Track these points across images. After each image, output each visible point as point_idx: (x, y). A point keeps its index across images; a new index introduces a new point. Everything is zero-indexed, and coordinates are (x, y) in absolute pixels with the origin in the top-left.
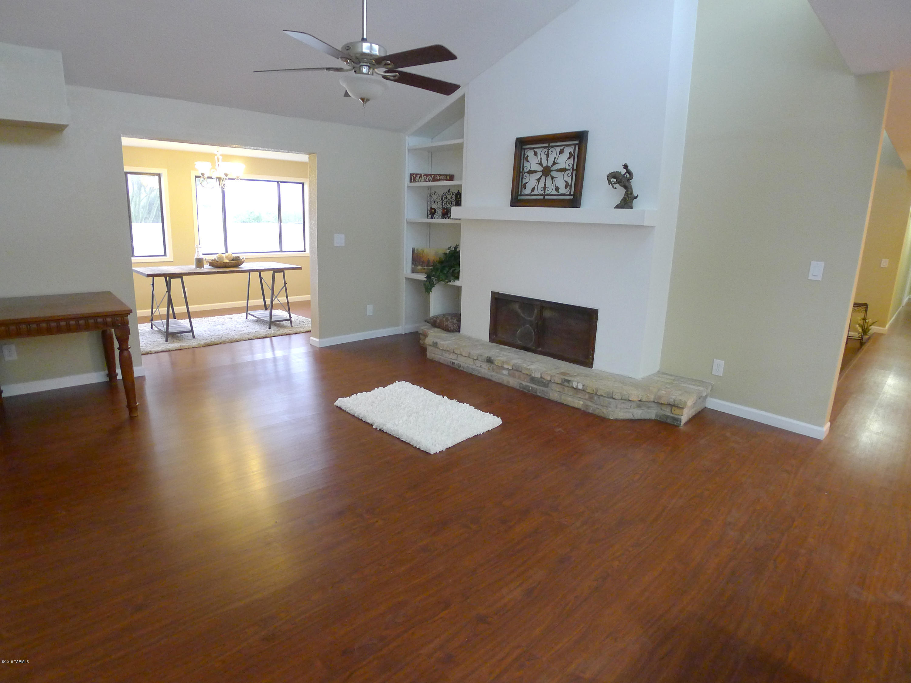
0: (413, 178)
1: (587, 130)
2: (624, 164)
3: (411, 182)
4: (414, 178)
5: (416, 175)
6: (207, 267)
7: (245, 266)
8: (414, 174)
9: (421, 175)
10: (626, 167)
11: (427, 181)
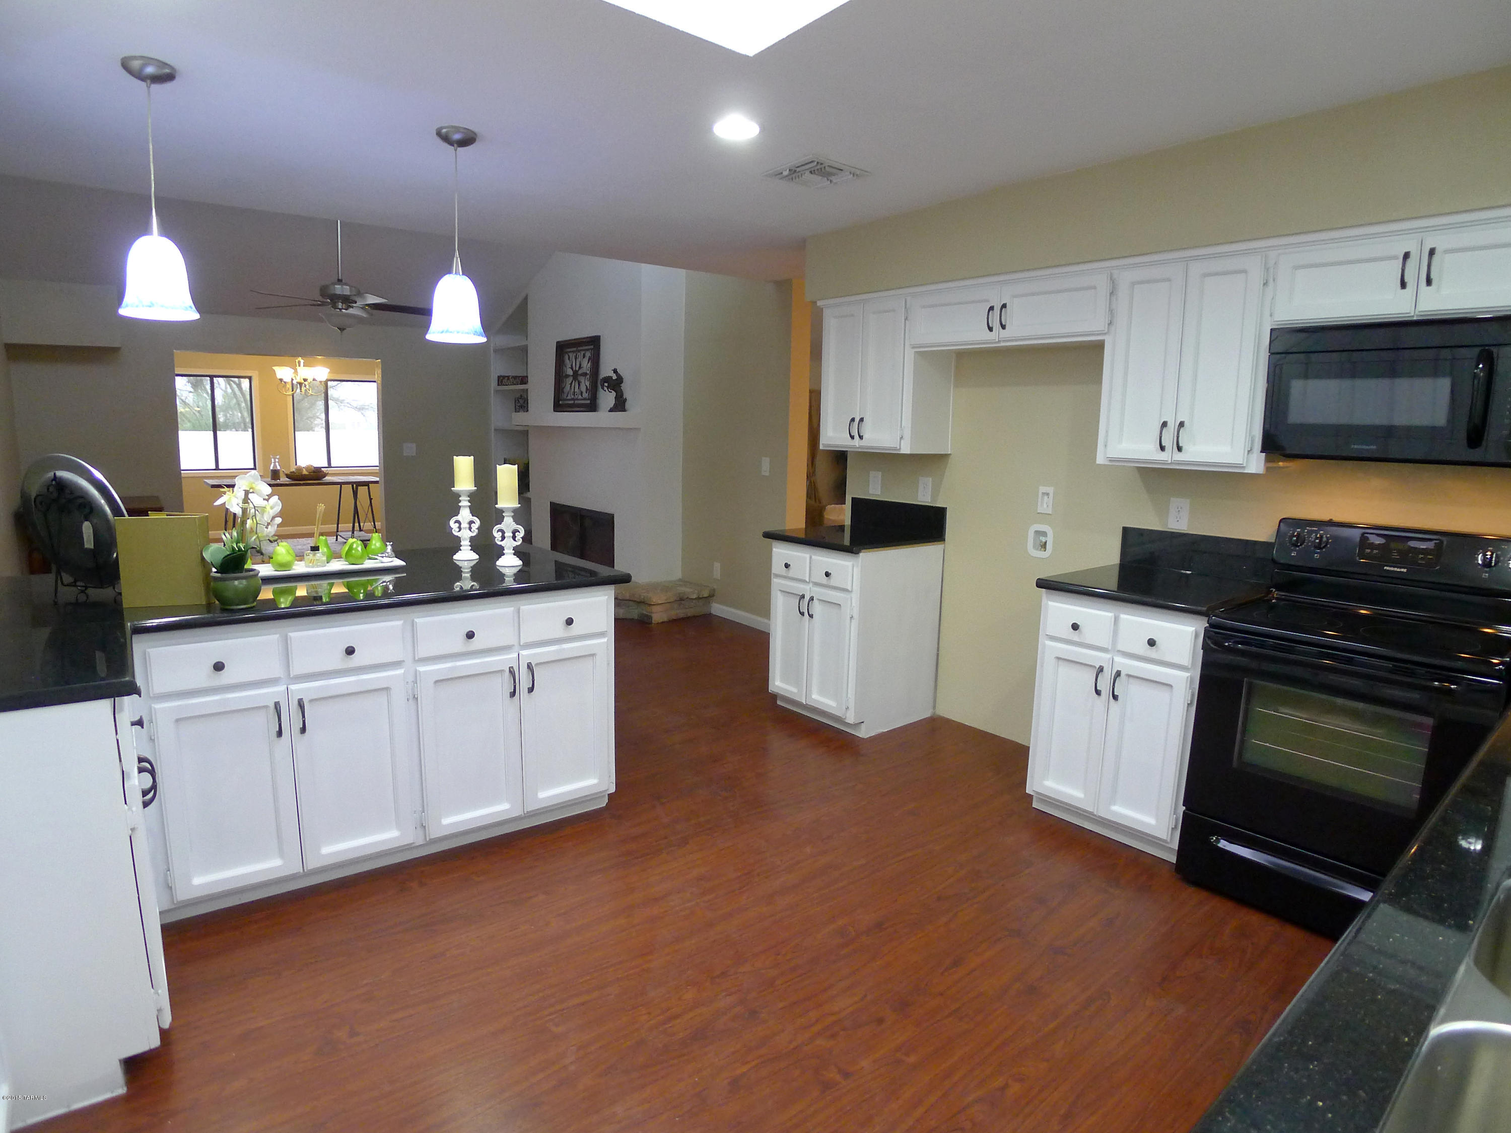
0: (501, 380)
1: (598, 334)
2: (613, 369)
3: (498, 385)
4: (502, 382)
5: (504, 377)
6: (284, 479)
7: (328, 479)
8: (501, 376)
9: (508, 377)
10: (615, 371)
11: (515, 384)
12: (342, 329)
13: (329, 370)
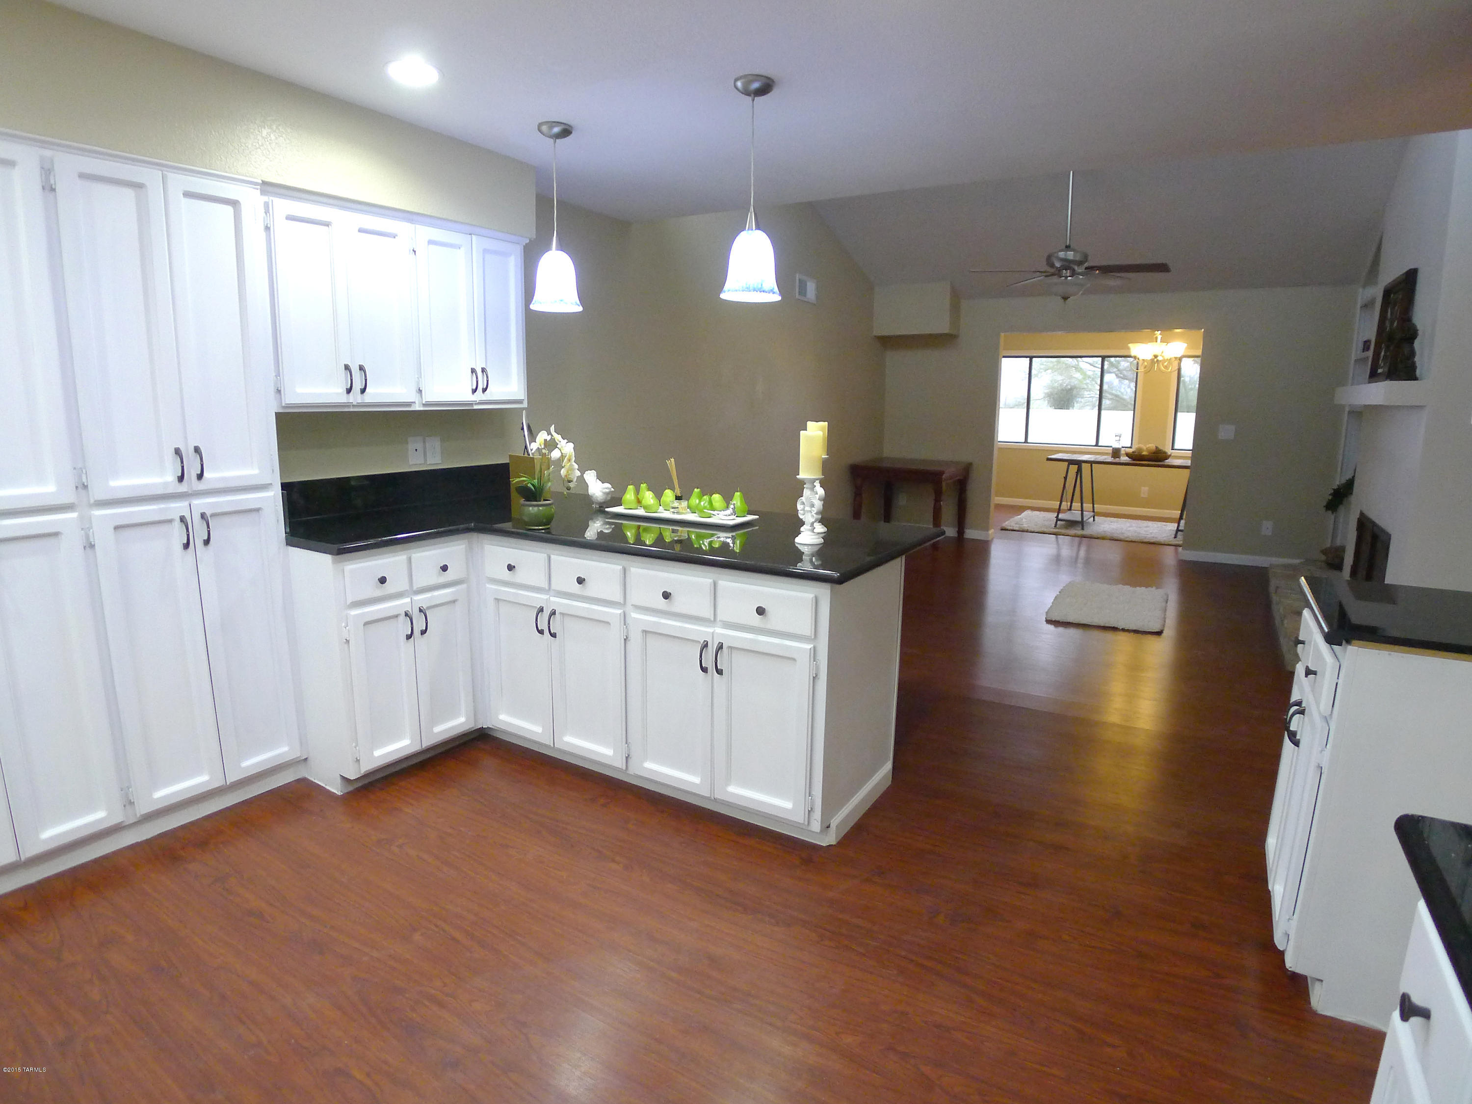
6: (1124, 459)
7: (1169, 462)
12: (1065, 298)
13: (1186, 345)
